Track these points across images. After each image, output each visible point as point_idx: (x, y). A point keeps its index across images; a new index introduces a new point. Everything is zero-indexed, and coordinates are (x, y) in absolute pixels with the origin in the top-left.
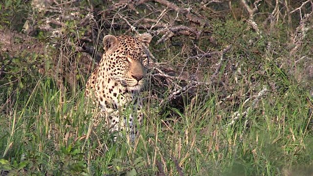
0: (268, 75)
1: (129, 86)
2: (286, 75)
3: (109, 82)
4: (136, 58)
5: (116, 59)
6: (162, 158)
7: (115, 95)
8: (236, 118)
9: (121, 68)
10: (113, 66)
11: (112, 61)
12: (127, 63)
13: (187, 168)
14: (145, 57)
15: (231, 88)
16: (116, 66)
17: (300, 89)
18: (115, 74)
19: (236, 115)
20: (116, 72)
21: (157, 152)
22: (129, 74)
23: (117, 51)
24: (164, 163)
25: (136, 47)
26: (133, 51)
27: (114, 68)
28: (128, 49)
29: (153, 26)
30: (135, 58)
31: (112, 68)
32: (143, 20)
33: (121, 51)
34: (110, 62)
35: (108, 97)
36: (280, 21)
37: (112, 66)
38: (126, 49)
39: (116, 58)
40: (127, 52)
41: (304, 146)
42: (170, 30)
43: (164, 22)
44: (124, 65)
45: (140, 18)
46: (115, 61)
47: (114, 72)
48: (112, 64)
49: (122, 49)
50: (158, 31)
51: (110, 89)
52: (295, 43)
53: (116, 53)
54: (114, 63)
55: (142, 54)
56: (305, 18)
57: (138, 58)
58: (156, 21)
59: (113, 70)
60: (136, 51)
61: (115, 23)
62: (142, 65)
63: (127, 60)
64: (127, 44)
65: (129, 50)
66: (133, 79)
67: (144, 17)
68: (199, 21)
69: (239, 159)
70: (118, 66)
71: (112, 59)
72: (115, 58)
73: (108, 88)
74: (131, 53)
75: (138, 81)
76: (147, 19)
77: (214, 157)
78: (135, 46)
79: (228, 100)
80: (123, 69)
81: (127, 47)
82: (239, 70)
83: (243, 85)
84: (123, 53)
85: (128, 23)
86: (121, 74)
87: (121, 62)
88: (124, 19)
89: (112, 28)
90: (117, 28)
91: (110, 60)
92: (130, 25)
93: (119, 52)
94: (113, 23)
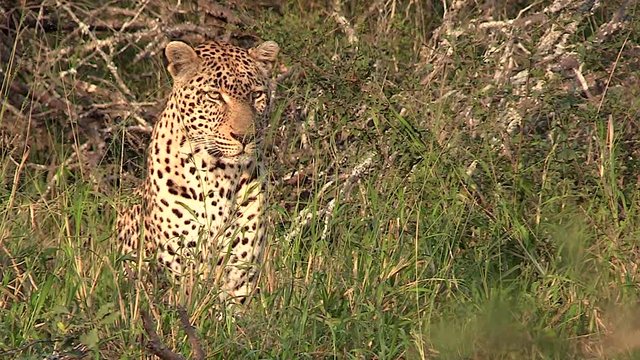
0: (378, 131)
1: (225, 157)
2: (415, 131)
3: (181, 144)
4: (240, 94)
5: (196, 97)
6: (152, 307)
7: (193, 170)
8: (305, 222)
9: (207, 116)
10: (190, 110)
11: (188, 101)
12: (221, 105)
13: (206, 328)
14: (261, 92)
15: (293, 158)
16: (196, 110)
17: (445, 160)
18: (194, 127)
19: (304, 216)
20: (196, 123)
21: (142, 294)
22: (225, 130)
23: (198, 80)
24: (157, 317)
25: (241, 70)
26: (233, 78)
27: (192, 116)
28: (224, 74)
29: (126, 25)
30: (237, 96)
31: (188, 114)
32: (105, 11)
33: (206, 77)
34: (184, 103)
35: (177, 174)
36: (400, 16)
37: (187, 111)
38: (219, 75)
39: (198, 93)
40: (221, 81)
41: (455, 282)
42: (163, 31)
43: (151, 15)
44: (213, 110)
45: (99, 6)
46: (195, 101)
47: (191, 124)
48: (188, 107)
49: (210, 74)
50: (139, 35)
51: (182, 159)
52: (431, 62)
53: (195, 83)
54: (192, 104)
55: (253, 87)
56: (452, 10)
57: (244, 95)
58: (133, 12)
59: (189, 118)
60: (241, 79)
61: (46, 17)
62: (254, 110)
63: (221, 99)
64: (219, 64)
65: (225, 78)
66: (234, 141)
67: (107, 4)
68: (225, 15)
69: (319, 309)
70: (200, 112)
71: (187, 97)
72: (194, 94)
73: (180, 156)
74: (230, 82)
75: (244, 145)
76: (115, 9)
77: (264, 306)
78: (239, 68)
79: (286, 184)
80: (211, 118)
81: (221, 70)
82: (311, 120)
83: (319, 152)
84: (212, 83)
85: (73, 16)
86: (206, 127)
87: (207, 103)
88: (65, 7)
89: (39, 28)
90: (50, 28)
91: (183, 99)
92: (77, 20)
93: (202, 82)
94: (40, 16)
